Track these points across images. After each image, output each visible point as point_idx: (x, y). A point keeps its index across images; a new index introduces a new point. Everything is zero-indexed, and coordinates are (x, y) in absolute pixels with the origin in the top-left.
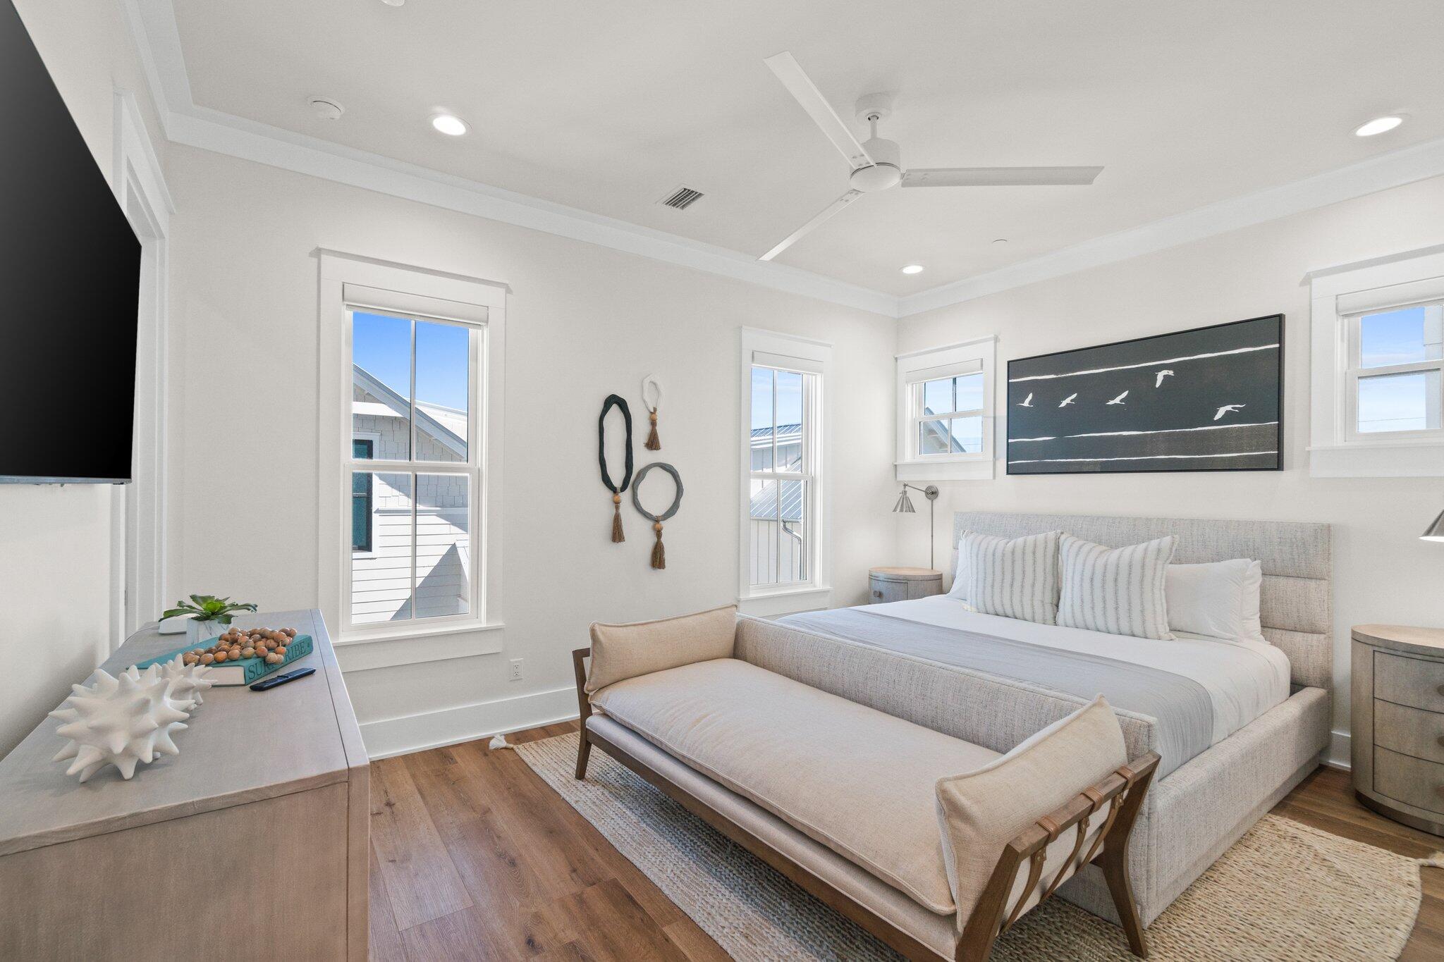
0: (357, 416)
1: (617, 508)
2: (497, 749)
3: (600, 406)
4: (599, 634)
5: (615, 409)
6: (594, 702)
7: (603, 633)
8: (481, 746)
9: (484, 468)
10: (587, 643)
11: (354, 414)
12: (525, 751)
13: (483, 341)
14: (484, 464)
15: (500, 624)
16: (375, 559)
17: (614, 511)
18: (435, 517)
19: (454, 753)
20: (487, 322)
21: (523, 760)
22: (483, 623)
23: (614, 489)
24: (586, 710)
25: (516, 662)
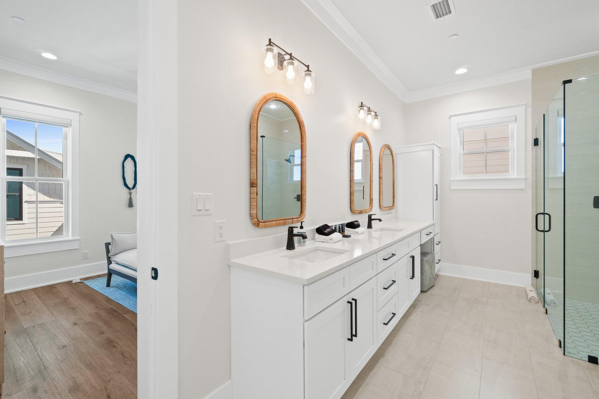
0: (8, 157)
1: (130, 195)
2: (76, 283)
3: (123, 158)
4: (114, 236)
5: (129, 159)
6: (112, 259)
7: (116, 236)
8: (70, 283)
9: (70, 180)
10: (109, 240)
11: (7, 156)
12: (88, 282)
13: (69, 132)
14: (70, 178)
15: (77, 238)
16: (25, 224)
17: (129, 196)
18: (60, 204)
19: (56, 286)
20: (71, 125)
21: (86, 285)
22: (70, 238)
23: (129, 188)
24: (110, 262)
25: (86, 252)
